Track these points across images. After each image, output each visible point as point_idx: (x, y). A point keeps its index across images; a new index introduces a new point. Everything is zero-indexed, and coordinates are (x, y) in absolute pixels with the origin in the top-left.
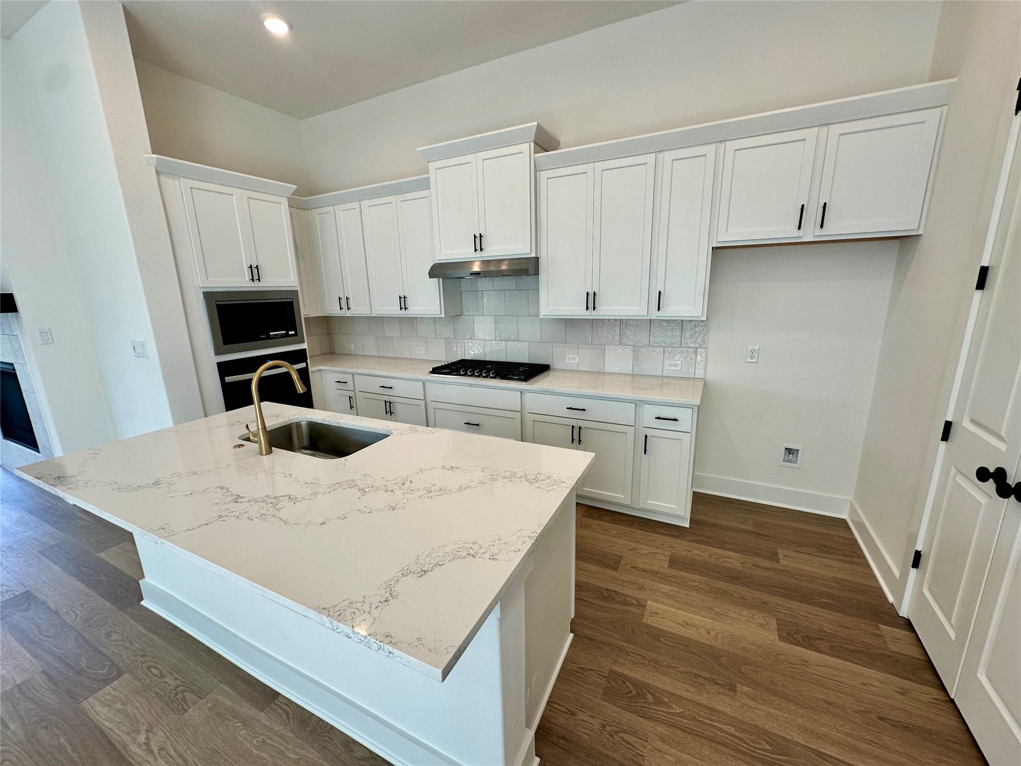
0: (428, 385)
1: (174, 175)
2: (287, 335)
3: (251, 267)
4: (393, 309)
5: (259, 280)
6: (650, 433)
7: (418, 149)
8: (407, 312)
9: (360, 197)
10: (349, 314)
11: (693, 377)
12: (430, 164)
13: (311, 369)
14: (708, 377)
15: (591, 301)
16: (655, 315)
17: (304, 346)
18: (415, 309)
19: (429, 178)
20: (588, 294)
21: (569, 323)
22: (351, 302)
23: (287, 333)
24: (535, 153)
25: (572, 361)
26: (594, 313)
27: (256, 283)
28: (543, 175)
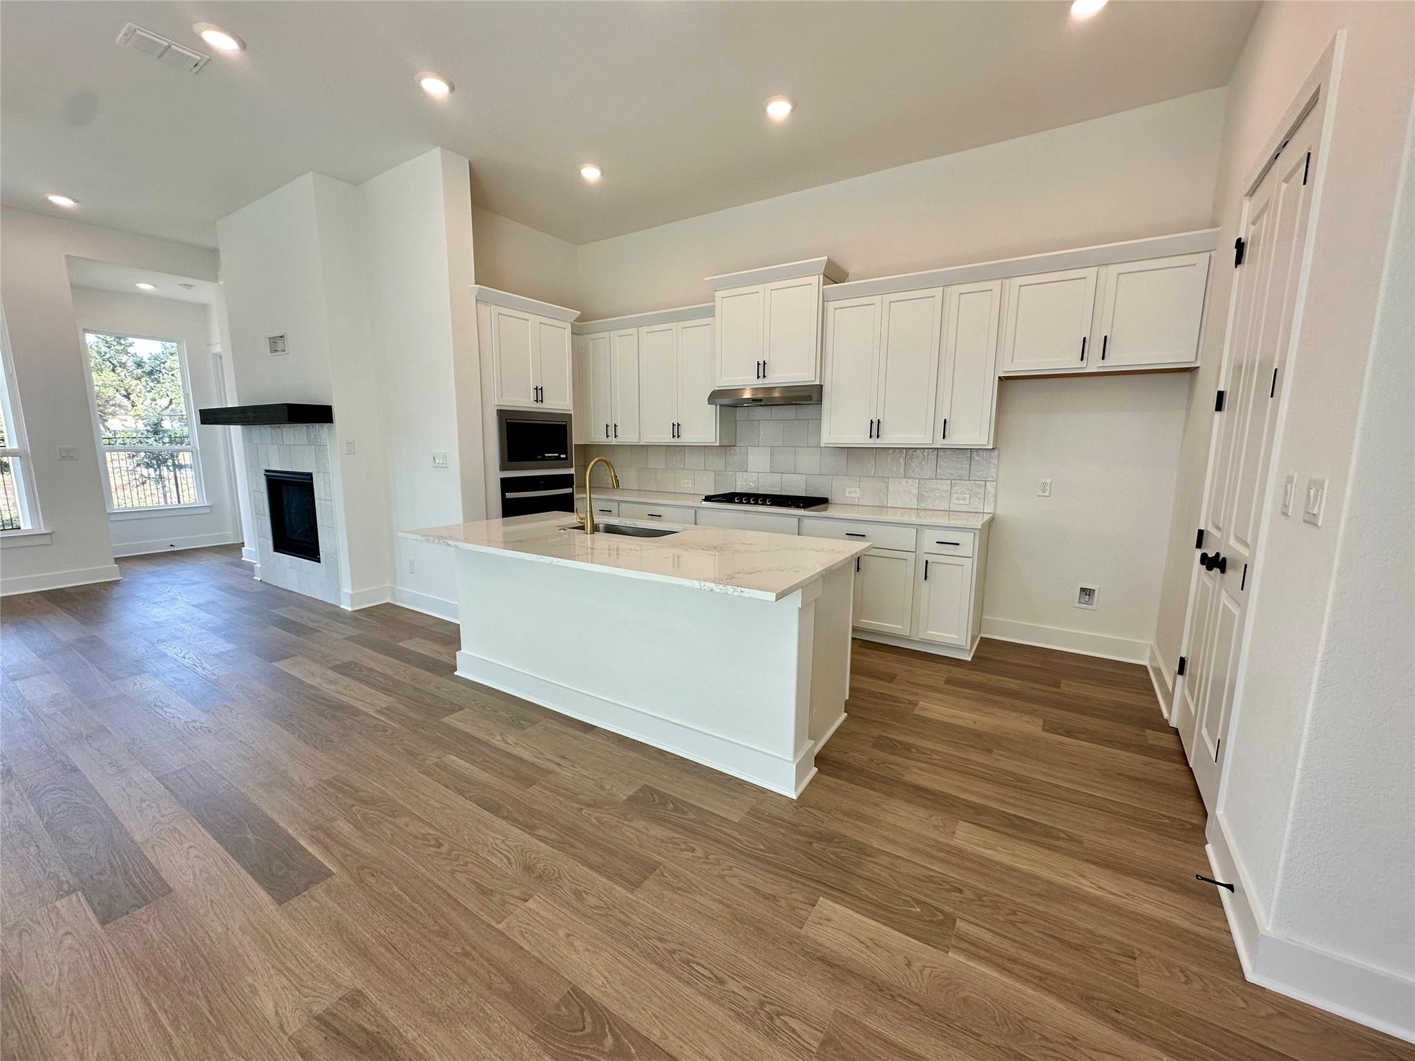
0: (700, 513)
1: (486, 303)
2: (558, 458)
3: (536, 389)
4: (666, 438)
5: (542, 401)
6: (931, 558)
7: (706, 279)
8: (679, 440)
9: (639, 324)
10: (614, 442)
11: (982, 511)
12: (716, 293)
13: (576, 496)
14: (999, 512)
15: (876, 428)
16: (940, 443)
17: (572, 471)
18: (689, 437)
19: (714, 306)
20: (872, 422)
21: (850, 451)
22: (619, 429)
23: (559, 456)
24: (824, 285)
25: (853, 495)
26: (878, 441)
27: (539, 405)
28: (831, 306)
